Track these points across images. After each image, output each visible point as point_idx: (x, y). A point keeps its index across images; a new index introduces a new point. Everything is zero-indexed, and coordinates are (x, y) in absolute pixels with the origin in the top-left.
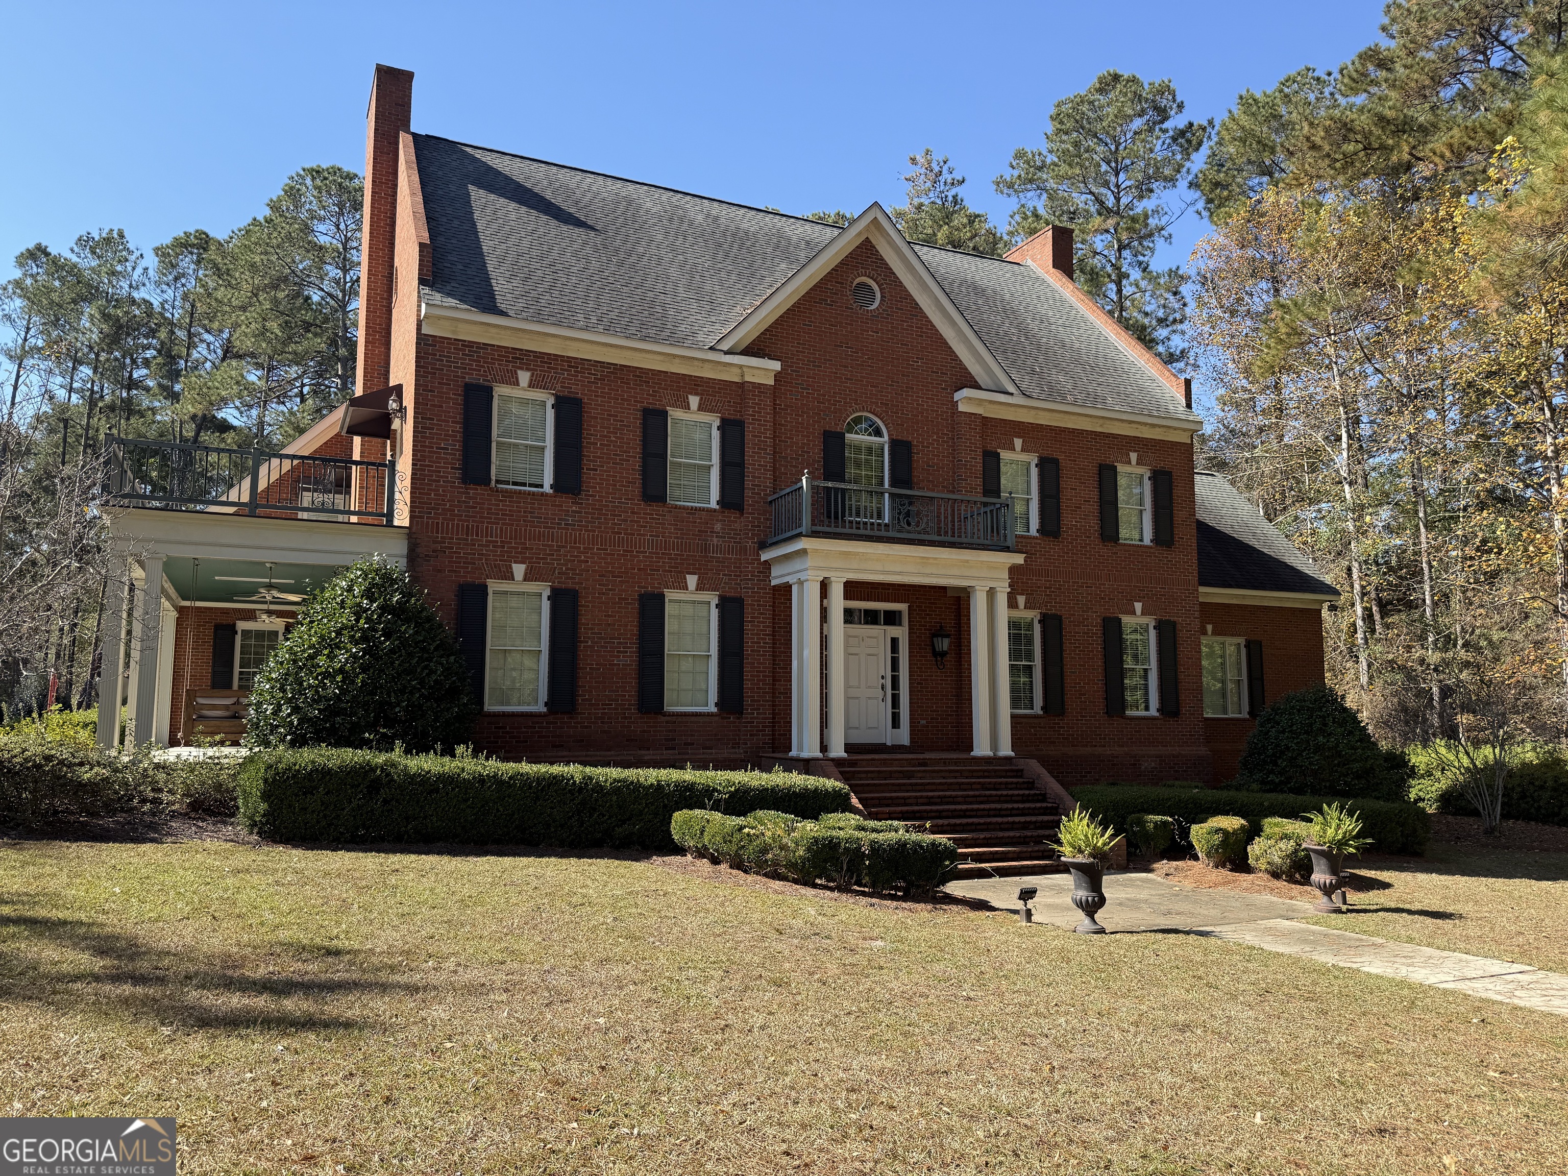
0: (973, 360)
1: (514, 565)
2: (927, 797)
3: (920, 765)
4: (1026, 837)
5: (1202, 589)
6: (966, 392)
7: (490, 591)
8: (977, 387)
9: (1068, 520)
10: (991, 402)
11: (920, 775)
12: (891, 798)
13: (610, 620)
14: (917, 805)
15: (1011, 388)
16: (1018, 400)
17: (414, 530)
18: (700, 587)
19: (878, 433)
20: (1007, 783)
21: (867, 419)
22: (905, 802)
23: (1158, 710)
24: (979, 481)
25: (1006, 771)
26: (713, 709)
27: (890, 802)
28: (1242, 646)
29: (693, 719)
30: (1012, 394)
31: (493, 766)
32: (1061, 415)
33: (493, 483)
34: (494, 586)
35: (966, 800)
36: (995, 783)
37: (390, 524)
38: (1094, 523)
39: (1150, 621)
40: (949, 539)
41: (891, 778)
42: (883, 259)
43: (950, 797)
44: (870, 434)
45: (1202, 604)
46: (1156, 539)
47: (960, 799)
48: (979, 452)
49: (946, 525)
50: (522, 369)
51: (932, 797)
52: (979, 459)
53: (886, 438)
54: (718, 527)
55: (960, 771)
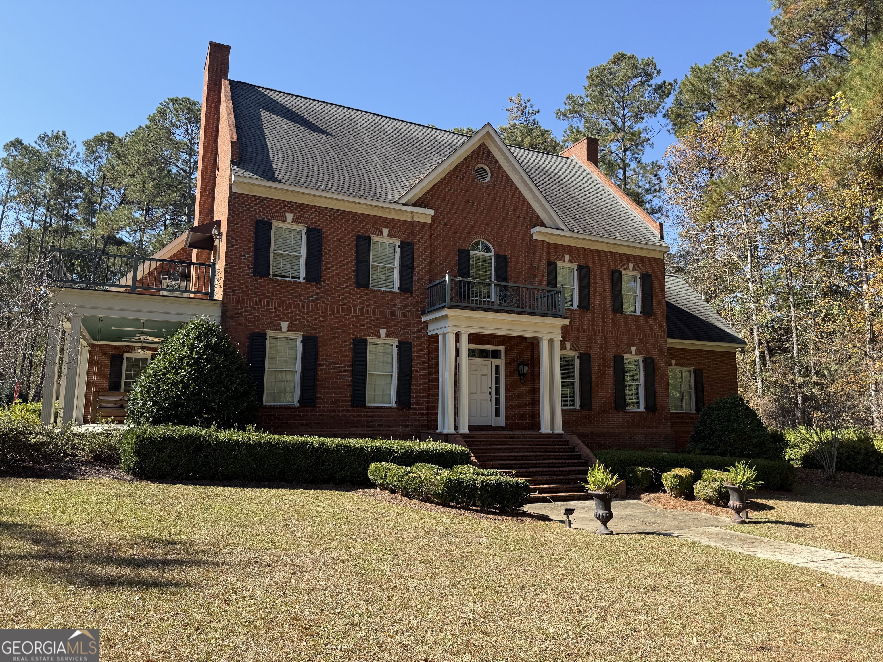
0: (542, 211)
1: (282, 322)
2: (514, 456)
3: (511, 438)
4: (570, 479)
5: (669, 340)
6: (538, 229)
7: (268, 337)
8: (544, 226)
9: (595, 301)
10: (552, 234)
11: (510, 443)
12: (494, 456)
13: (336, 354)
14: (508, 460)
15: (563, 227)
16: (567, 233)
17: (225, 302)
18: (387, 336)
19: (489, 250)
20: (559, 448)
21: (482, 243)
22: (501, 459)
23: (644, 408)
24: (545, 278)
25: (559, 441)
26: (394, 405)
28: (692, 372)
29: (382, 410)
30: (563, 230)
31: (267, 437)
32: (591, 242)
33: (271, 276)
34: (270, 334)
35: (536, 458)
36: (553, 448)
37: (212, 298)
38: (608, 303)
39: (640, 358)
40: (528, 310)
41: (494, 445)
42: (492, 154)
43: (527, 456)
44: (484, 251)
45: (669, 348)
46: (643, 312)
47: (533, 457)
48: (545, 262)
49: (526, 302)
50: (288, 212)
51: (517, 456)
52: (545, 266)
53: (493, 253)
54: (398, 302)
55: (533, 441)
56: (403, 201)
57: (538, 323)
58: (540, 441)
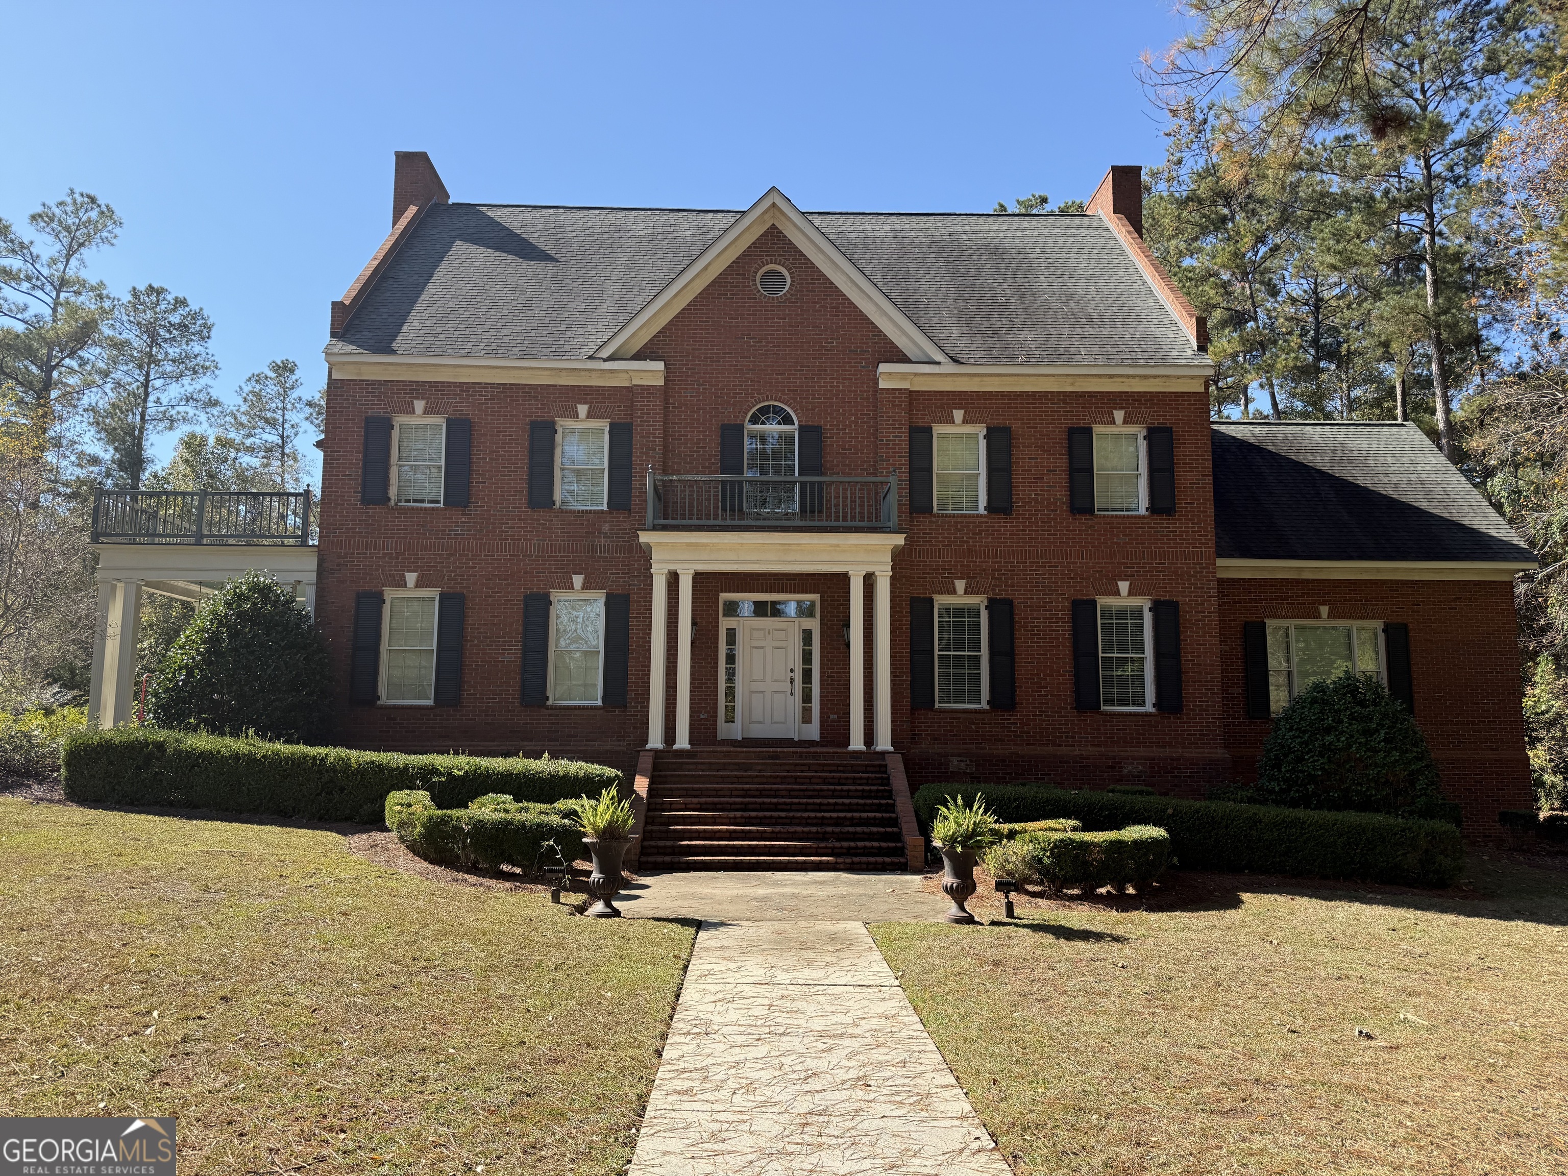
0: (896, 333)
1: (407, 574)
2: (743, 790)
3: (772, 758)
4: (825, 833)
5: (1220, 562)
6: (883, 368)
7: (386, 598)
8: (905, 360)
9: (1024, 493)
10: (916, 374)
11: (759, 767)
13: (496, 620)
14: (731, 796)
15: (938, 357)
16: (952, 368)
17: (321, 548)
18: (586, 587)
19: (787, 420)
20: (854, 778)
21: (775, 408)
23: (1154, 705)
24: (905, 460)
25: (867, 766)
26: (599, 703)
27: (699, 793)
28: (1380, 631)
29: (577, 712)
30: (939, 363)
31: (275, 747)
32: (1016, 379)
33: (392, 503)
34: (390, 593)
35: (790, 793)
36: (840, 778)
37: (304, 544)
38: (1061, 495)
39: (1143, 603)
42: (792, 243)
43: (771, 790)
44: (779, 423)
45: (1221, 582)
46: (1154, 508)
47: (784, 793)
48: (905, 429)
50: (417, 398)
51: (749, 790)
52: (905, 437)
53: (796, 425)
54: (606, 527)
55: (809, 765)
56: (605, 353)
57: (838, 546)
58: (824, 765)
